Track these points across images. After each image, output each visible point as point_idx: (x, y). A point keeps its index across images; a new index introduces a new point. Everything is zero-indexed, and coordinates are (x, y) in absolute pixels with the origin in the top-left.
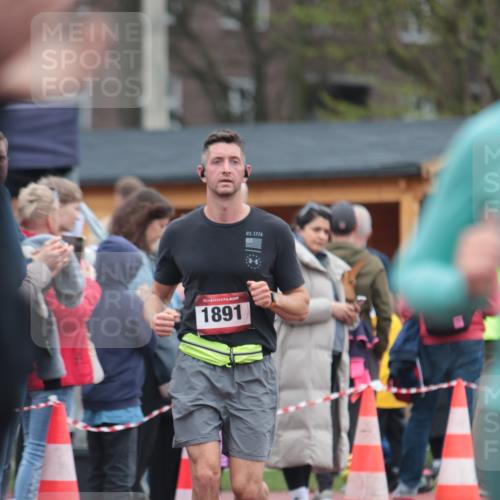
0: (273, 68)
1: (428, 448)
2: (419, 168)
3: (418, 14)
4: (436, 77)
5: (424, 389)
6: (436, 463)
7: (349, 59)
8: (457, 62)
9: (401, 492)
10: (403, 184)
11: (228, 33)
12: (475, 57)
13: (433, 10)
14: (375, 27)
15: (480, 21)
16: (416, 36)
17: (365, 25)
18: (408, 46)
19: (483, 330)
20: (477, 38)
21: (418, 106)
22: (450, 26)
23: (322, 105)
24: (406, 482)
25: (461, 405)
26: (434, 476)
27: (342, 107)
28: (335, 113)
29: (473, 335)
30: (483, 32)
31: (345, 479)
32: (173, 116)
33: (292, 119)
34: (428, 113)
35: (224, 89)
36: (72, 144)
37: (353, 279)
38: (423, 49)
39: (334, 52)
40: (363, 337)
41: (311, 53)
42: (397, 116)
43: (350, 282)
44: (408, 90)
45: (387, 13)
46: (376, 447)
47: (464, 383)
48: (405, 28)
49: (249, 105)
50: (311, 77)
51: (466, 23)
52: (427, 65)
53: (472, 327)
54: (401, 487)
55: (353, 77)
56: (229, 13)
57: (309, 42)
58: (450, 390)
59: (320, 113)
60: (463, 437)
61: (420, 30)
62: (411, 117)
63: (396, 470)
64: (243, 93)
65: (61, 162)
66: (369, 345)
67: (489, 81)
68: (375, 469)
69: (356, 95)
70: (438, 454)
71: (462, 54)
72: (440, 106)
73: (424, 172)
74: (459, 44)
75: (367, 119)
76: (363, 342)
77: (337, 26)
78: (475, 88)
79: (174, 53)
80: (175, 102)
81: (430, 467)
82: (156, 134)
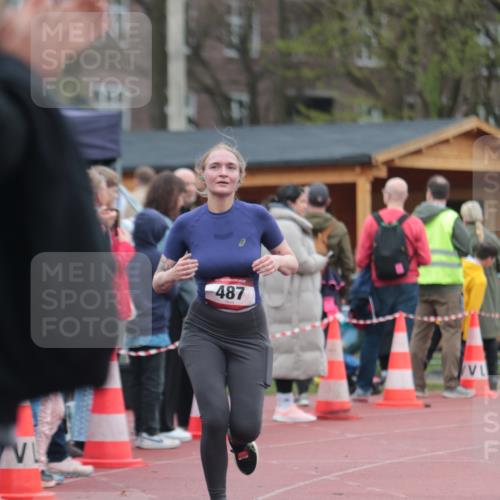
0: (263, 85)
1: (378, 363)
2: (370, 158)
3: (368, 45)
4: (382, 91)
5: (375, 320)
6: (384, 373)
7: (318, 78)
8: (397, 80)
9: (359, 395)
10: (358, 170)
11: (230, 60)
12: (411, 77)
13: (380, 43)
14: (337, 55)
15: (414, 50)
16: (368, 62)
17: (330, 53)
18: (360, 69)
19: (418, 275)
20: (412, 63)
21: (369, 112)
22: (392, 54)
23: (299, 113)
24: (362, 387)
25: (402, 330)
26: (382, 382)
27: (314, 114)
28: (308, 118)
29: (410, 279)
30: (416, 58)
31: (317, 385)
32: (190, 121)
33: (276, 122)
34: (376, 117)
35: (228, 101)
36: (116, 142)
37: (325, 240)
38: (372, 71)
39: (307, 73)
40: (333, 282)
41: (290, 74)
42: (354, 121)
43: (324, 242)
44: (362, 101)
45: (346, 45)
46: (339, 362)
47: (404, 315)
48: (360, 56)
49: (245, 112)
50: (291, 92)
51: (403, 52)
52: (375, 83)
53: (409, 274)
54: (359, 391)
55: (321, 92)
56: (231, 45)
57: (289, 66)
58: (394, 320)
59: (296, 118)
60: (404, 354)
61: (370, 58)
62: (364, 120)
63: (355, 379)
64: (241, 104)
65: (107, 155)
66: (337, 288)
67: (420, 94)
68: (340, 378)
69: (324, 105)
70: (385, 366)
71: (400, 74)
72: (385, 113)
73: (373, 161)
74: (399, 68)
75: (332, 122)
76: (333, 285)
77: (309, 54)
78: (410, 99)
79: (191, 75)
80: (191, 111)
81: (379, 376)
82: (179, 134)
